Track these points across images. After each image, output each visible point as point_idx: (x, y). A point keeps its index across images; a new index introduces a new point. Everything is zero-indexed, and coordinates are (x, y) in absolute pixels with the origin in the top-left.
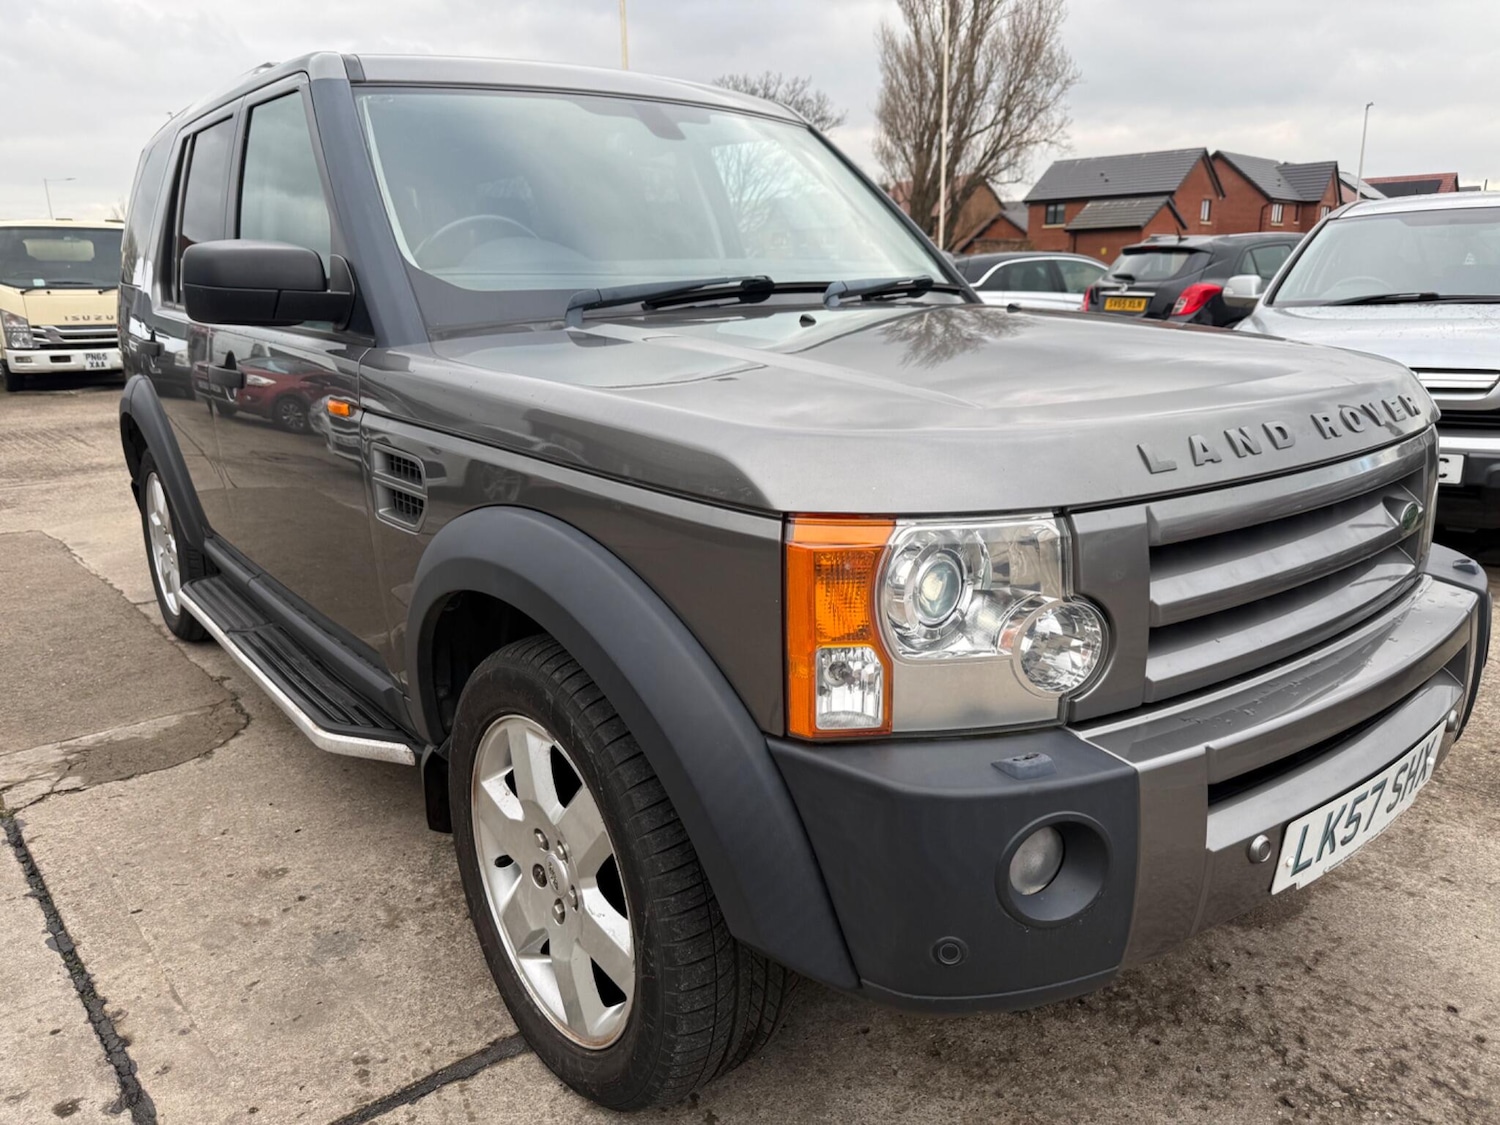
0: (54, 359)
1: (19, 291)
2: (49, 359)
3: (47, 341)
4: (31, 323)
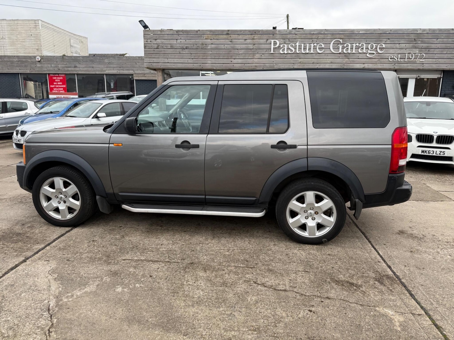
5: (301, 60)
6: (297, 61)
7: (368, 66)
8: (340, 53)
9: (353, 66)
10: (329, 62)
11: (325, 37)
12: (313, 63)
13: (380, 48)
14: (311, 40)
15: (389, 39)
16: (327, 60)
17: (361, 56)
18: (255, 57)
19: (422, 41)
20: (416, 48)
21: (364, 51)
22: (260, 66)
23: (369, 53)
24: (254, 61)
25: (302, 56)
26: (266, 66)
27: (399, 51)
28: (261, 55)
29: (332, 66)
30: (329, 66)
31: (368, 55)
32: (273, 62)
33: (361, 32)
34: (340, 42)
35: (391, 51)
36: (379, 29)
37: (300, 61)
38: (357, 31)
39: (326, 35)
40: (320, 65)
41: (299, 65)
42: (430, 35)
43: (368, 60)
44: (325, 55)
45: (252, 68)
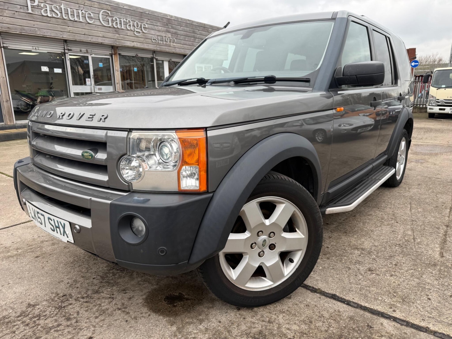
0: (440, 109)
1: (436, 89)
2: (438, 109)
3: (440, 104)
4: (437, 98)
5: (70, 28)
6: (65, 29)
7: (137, 45)
8: (110, 27)
9: (124, 43)
10: (101, 35)
11: (92, 4)
12: (84, 34)
13: (144, 28)
14: (77, 5)
15: (149, 19)
16: (98, 33)
17: (129, 33)
18: (5, 14)
19: (172, 27)
20: (169, 32)
21: (132, 28)
22: (16, 29)
23: (136, 32)
24: (5, 20)
25: (70, 23)
26: (24, 29)
27: (158, 34)
28: (13, 12)
29: (104, 40)
30: (102, 40)
31: (135, 33)
32: (34, 25)
33: (125, 7)
34: (108, 13)
35: (152, 32)
36: (140, 8)
37: (69, 30)
38: (122, 5)
39: (93, 2)
40: (92, 38)
41: (69, 35)
42: (176, 21)
43: (136, 38)
44: (96, 26)
45: (3, 29)
